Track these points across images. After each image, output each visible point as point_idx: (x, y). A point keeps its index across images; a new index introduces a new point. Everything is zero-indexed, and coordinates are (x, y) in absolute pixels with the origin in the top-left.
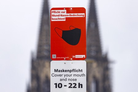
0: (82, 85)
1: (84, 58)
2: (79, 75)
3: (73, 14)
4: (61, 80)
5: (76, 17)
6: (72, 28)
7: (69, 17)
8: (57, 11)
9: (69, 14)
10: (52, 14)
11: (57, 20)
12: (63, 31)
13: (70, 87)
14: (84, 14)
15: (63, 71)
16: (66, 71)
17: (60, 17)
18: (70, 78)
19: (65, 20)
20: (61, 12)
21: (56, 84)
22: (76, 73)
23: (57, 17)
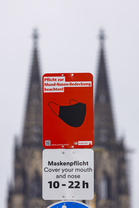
0: (87, 184)
1: (90, 145)
2: (83, 170)
3: (74, 83)
4: (58, 177)
5: (79, 86)
6: (73, 103)
7: (69, 86)
8: (51, 78)
9: (69, 83)
10: (44, 82)
11: (51, 92)
12: (60, 107)
13: (70, 187)
14: (91, 82)
15: (61, 164)
16: (65, 164)
17: (56, 87)
18: (71, 174)
19: (63, 91)
20: (57, 80)
21: (50, 183)
22: (79, 167)
23: (52, 87)
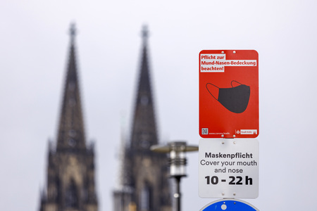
0: (251, 179)
2: (247, 164)
3: (236, 61)
4: (216, 171)
5: (242, 65)
6: (235, 85)
7: (230, 65)
8: (209, 55)
9: (230, 61)
10: (201, 60)
11: (209, 71)
12: (220, 89)
13: (231, 183)
14: (255, 61)
15: (220, 156)
16: (225, 156)
17: (215, 66)
18: (231, 167)
19: (223, 71)
20: (216, 58)
21: (208, 178)
22: (242, 160)
23: (210, 66)
